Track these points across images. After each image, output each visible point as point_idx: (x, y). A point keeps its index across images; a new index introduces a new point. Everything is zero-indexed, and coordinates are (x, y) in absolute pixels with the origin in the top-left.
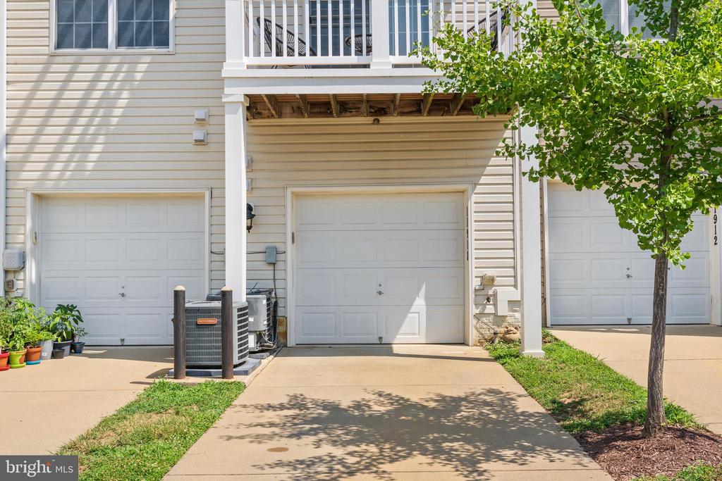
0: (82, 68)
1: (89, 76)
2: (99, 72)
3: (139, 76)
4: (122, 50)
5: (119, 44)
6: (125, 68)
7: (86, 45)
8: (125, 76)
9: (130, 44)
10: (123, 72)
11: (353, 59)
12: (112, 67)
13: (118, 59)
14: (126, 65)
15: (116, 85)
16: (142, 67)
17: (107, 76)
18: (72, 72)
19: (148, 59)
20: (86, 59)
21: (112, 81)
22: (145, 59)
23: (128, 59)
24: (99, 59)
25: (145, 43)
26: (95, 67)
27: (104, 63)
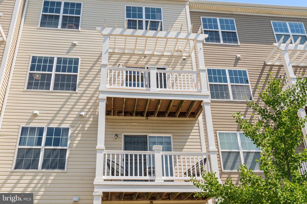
0: (25, 178)
1: (27, 181)
2: (32, 180)
3: (50, 182)
4: (44, 170)
5: (43, 167)
6: (44, 178)
7: (28, 168)
8: (44, 182)
9: (48, 168)
10: (43, 180)
11: (148, 177)
12: (38, 178)
13: (41, 174)
14: (45, 177)
15: (39, 185)
16: (52, 178)
17: (35, 182)
18: (20, 179)
19: (55, 174)
20: (27, 174)
21: (38, 183)
22: (54, 174)
23: (46, 174)
24: (33, 174)
25: (54, 168)
26: (30, 178)
27: (35, 176)
